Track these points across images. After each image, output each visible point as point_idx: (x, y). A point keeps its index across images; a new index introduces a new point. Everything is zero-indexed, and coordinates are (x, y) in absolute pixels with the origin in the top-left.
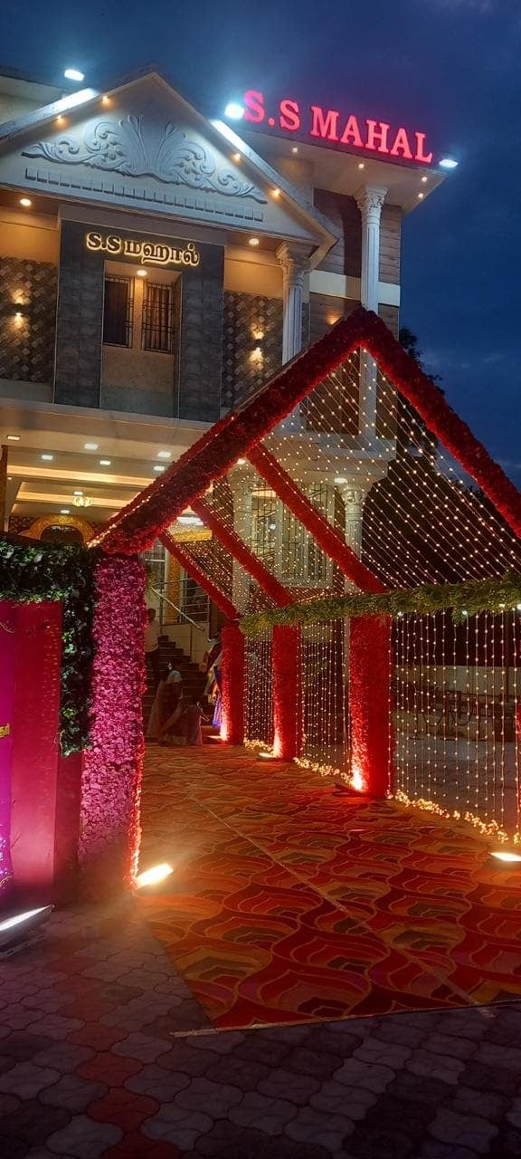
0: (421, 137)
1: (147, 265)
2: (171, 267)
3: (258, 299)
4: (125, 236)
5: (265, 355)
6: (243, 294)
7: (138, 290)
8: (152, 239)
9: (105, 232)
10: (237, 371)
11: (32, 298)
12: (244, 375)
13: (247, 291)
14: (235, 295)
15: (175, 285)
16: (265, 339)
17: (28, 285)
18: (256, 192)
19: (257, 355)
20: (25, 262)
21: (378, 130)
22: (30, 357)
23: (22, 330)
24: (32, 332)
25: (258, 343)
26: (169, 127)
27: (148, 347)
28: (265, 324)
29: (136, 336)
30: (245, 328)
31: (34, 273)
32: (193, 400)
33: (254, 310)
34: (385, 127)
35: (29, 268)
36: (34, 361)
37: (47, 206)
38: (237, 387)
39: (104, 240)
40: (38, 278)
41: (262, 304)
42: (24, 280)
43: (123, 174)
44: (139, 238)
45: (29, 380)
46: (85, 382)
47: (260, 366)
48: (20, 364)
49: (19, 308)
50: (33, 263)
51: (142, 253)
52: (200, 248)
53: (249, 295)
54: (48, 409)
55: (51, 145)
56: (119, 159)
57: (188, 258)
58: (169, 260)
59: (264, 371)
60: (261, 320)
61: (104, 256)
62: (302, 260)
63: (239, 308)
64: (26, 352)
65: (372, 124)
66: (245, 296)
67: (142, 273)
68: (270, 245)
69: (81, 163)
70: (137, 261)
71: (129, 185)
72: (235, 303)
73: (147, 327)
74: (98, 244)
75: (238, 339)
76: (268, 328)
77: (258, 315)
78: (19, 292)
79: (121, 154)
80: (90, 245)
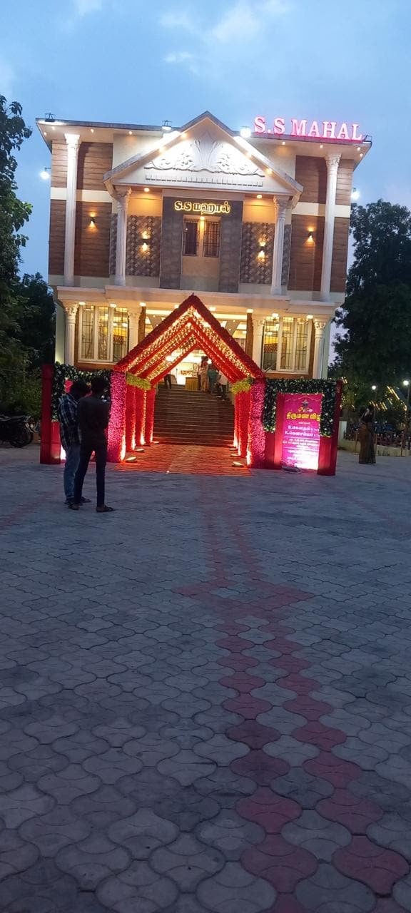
0: (355, 126)
1: (205, 215)
2: (216, 215)
3: (263, 225)
4: (193, 201)
5: (266, 254)
6: (255, 223)
7: (202, 226)
8: (208, 201)
9: (183, 200)
10: (251, 264)
11: (151, 235)
12: (254, 266)
13: (258, 221)
14: (251, 224)
15: (219, 222)
16: (266, 246)
17: (149, 229)
18: (260, 172)
19: (262, 255)
20: (148, 218)
21: (330, 125)
22: (150, 264)
23: (147, 252)
24: (151, 252)
25: (262, 249)
26: (214, 144)
27: (207, 254)
28: (266, 238)
29: (200, 250)
30: (256, 241)
31: (152, 222)
32: (225, 281)
33: (261, 231)
34: (333, 124)
35: (150, 220)
36: (152, 266)
37: (156, 190)
38: (251, 272)
39: (183, 205)
40: (154, 224)
41: (265, 227)
42: (147, 226)
43: (192, 171)
44: (200, 201)
45: (150, 276)
46: (173, 276)
47: (263, 260)
48: (146, 268)
49: (145, 241)
50: (152, 218)
51: (201, 210)
52: (231, 203)
53: (259, 223)
54: (156, 291)
55: (157, 162)
56: (190, 163)
57: (225, 209)
58: (215, 211)
59: (265, 263)
60: (265, 235)
61: (183, 212)
62: (286, 202)
63: (253, 231)
64: (148, 262)
65: (326, 123)
66: (256, 224)
67: (202, 218)
68: (268, 197)
69: (171, 168)
70: (199, 214)
71: (194, 176)
72: (251, 228)
73: (206, 244)
74: (180, 207)
75: (252, 247)
76: (268, 240)
77: (263, 233)
78: (145, 232)
79: (190, 161)
80: (177, 208)
